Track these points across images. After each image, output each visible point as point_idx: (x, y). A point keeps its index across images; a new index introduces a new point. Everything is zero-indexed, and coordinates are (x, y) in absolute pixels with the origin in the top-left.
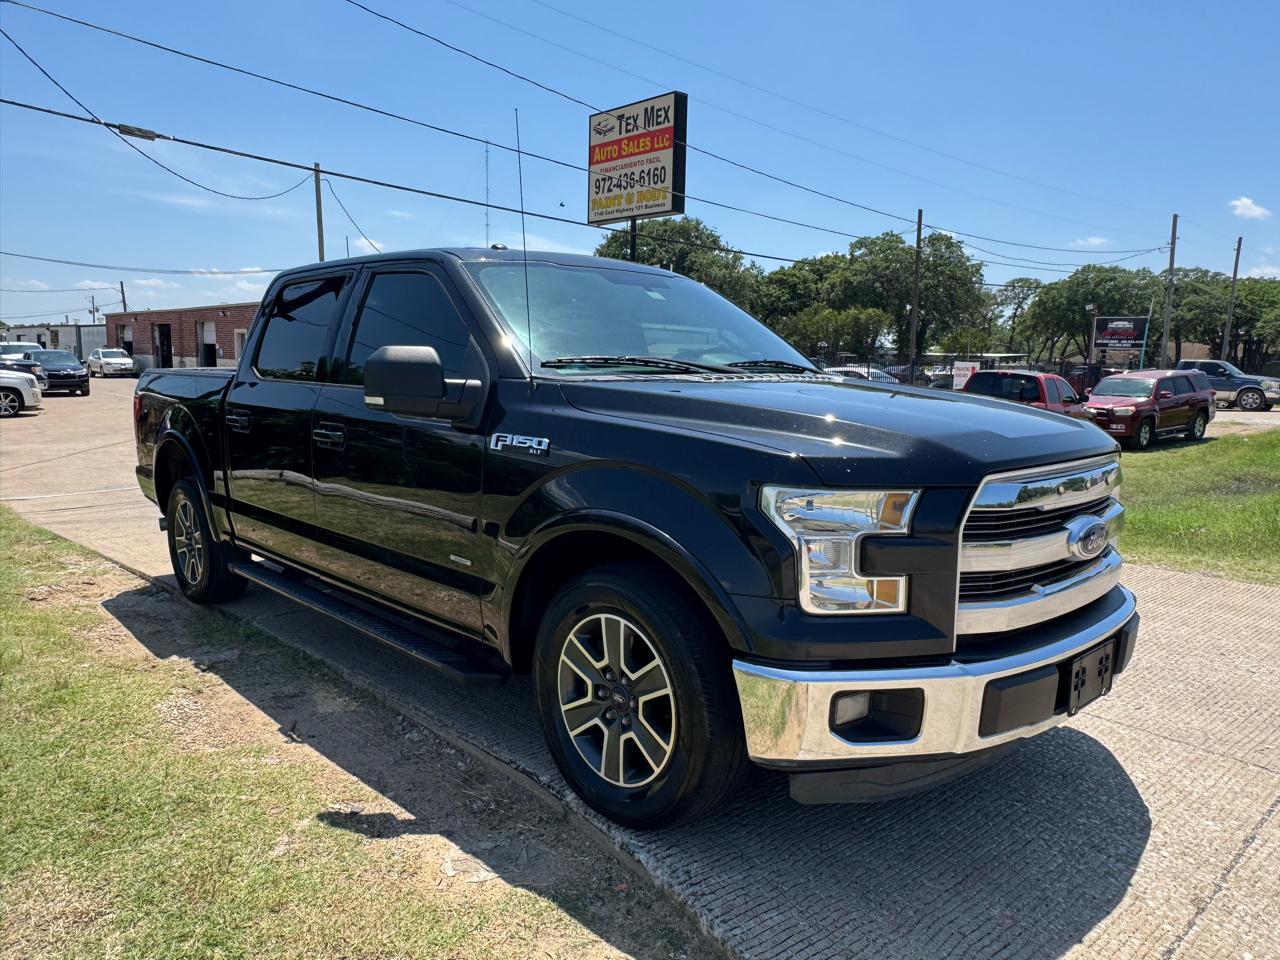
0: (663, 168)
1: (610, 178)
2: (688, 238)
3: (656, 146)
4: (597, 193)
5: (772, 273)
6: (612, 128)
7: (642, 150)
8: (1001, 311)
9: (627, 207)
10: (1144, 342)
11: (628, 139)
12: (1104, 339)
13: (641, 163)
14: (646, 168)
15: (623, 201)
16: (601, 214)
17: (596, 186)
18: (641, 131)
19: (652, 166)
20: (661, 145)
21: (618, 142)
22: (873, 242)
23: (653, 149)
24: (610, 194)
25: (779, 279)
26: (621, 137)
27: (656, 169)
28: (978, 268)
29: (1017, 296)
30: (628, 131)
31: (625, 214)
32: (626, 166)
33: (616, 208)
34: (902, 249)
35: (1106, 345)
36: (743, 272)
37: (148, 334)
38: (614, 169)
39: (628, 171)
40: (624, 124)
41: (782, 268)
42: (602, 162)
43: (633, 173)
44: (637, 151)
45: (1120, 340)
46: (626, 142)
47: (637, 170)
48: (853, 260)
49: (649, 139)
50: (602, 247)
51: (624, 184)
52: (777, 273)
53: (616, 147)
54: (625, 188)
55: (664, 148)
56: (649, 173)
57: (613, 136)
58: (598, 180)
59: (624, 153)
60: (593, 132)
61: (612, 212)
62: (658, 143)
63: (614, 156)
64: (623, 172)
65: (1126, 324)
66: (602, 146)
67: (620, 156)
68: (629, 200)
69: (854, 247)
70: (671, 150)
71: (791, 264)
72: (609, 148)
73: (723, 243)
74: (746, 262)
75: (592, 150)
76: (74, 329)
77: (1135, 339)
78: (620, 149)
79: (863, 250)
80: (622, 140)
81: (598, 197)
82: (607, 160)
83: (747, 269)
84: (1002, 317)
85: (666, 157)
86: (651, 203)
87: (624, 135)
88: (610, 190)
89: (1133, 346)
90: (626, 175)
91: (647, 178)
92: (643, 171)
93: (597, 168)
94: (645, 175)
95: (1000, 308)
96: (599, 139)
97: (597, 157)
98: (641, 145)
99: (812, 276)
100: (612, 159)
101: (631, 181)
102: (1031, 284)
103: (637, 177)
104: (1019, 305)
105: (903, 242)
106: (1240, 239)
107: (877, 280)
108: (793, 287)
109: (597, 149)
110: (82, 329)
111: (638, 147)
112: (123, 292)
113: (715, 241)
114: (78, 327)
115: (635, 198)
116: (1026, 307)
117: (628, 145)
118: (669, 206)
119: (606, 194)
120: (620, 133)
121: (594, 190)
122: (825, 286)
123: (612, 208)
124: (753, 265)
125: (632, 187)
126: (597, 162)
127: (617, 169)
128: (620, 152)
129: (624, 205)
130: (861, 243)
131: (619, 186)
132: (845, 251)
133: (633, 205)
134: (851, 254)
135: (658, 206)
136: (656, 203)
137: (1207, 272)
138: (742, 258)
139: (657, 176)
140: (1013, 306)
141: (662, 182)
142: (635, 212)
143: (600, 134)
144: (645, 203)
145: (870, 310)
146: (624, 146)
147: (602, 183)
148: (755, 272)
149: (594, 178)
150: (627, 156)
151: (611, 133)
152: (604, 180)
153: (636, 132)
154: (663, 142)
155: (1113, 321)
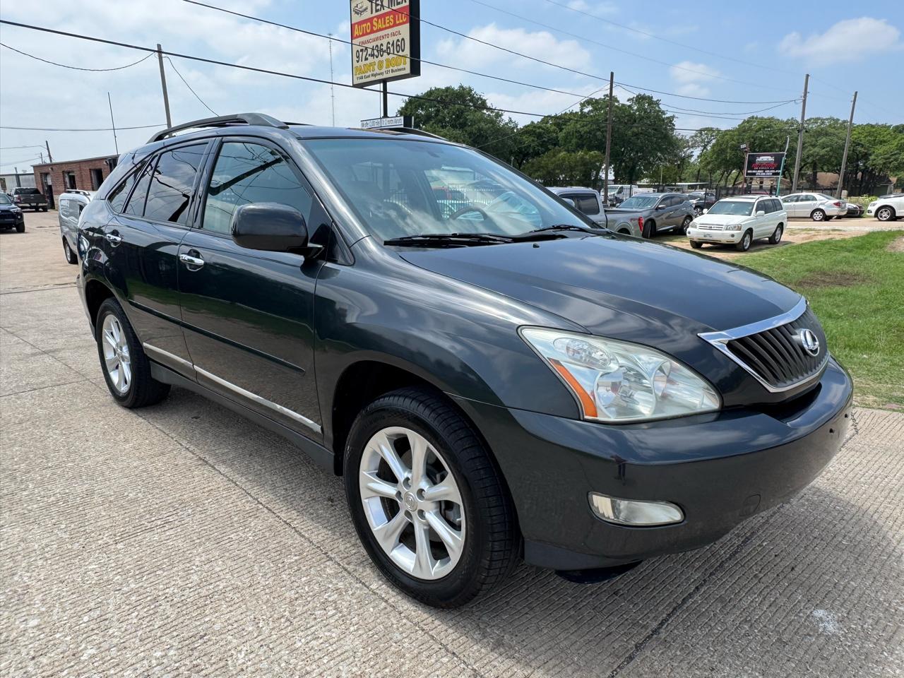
0: (403, 39)
1: (366, 48)
2: (464, 101)
3: (397, 22)
4: (358, 62)
5: (526, 127)
6: (366, 9)
7: (387, 25)
8: (692, 152)
9: (378, 72)
10: (780, 171)
11: (378, 17)
12: (753, 169)
13: (387, 36)
14: (391, 40)
15: (376, 67)
16: (362, 78)
17: (358, 56)
18: (387, 10)
19: (395, 38)
20: (401, 21)
21: (370, 20)
22: (597, 101)
23: (395, 25)
24: (367, 62)
25: (530, 130)
26: (373, 15)
27: (398, 40)
28: (671, 119)
29: (703, 141)
30: (377, 11)
31: (378, 77)
32: (377, 39)
33: (372, 72)
34: (617, 106)
35: (754, 174)
36: (504, 125)
37: (61, 179)
38: (368, 42)
39: (379, 43)
40: (374, 5)
41: (532, 122)
42: (360, 36)
43: (382, 45)
44: (384, 26)
45: (764, 170)
46: (375, 19)
47: (384, 42)
48: (583, 115)
49: (392, 16)
50: (402, 108)
51: (376, 53)
52: (528, 126)
53: (369, 24)
54: (377, 57)
55: (404, 23)
56: (393, 44)
57: (367, 15)
58: (358, 51)
59: (375, 29)
60: (353, 13)
61: (369, 76)
62: (398, 20)
63: (368, 31)
64: (374, 44)
65: (770, 159)
66: (360, 23)
67: (372, 32)
68: (380, 67)
69: (583, 105)
70: (408, 25)
71: (539, 119)
72: (364, 25)
73: (489, 105)
74: (505, 118)
75: (352, 26)
76: (15, 177)
77: (775, 169)
78: (372, 25)
79: (590, 108)
80: (373, 18)
81: (358, 65)
82: (363, 35)
83: (506, 124)
84: (692, 156)
85: (405, 30)
86: (395, 68)
87: (375, 14)
88: (366, 59)
89: (774, 174)
90: (377, 46)
91: (392, 49)
92: (389, 43)
93: (356, 41)
94: (390, 46)
95: (692, 150)
96: (357, 18)
97: (356, 33)
98: (387, 21)
99: (554, 127)
100: (367, 34)
101: (381, 51)
102: (714, 131)
103: (385, 48)
104: (705, 147)
105: (618, 102)
106: (856, 93)
107: (599, 130)
108: (539, 136)
109: (356, 26)
110: (20, 177)
111: (385, 23)
112: (48, 149)
113: (484, 102)
114: (18, 176)
115: (385, 65)
116: (709, 148)
117: (378, 22)
118: (408, 71)
119: (364, 62)
120: (372, 13)
121: (355, 59)
122: (561, 135)
123: (369, 73)
124: (510, 120)
125: (382, 56)
126: (357, 37)
127: (371, 41)
128: (372, 28)
129: (377, 71)
130: (589, 102)
131: (372, 55)
132: (577, 109)
133: (384, 70)
134: (581, 110)
135: (399, 70)
136: (399, 67)
137: (838, 120)
138: (502, 115)
139: (399, 46)
140: (701, 148)
141: (403, 51)
142: (385, 76)
143: (358, 14)
144: (391, 68)
145: (592, 153)
146: (375, 23)
147: (361, 53)
148: (512, 125)
149: (356, 48)
150: (378, 31)
151: (365, 13)
152: (362, 50)
153: (382, 12)
154: (402, 19)
155: (759, 156)
